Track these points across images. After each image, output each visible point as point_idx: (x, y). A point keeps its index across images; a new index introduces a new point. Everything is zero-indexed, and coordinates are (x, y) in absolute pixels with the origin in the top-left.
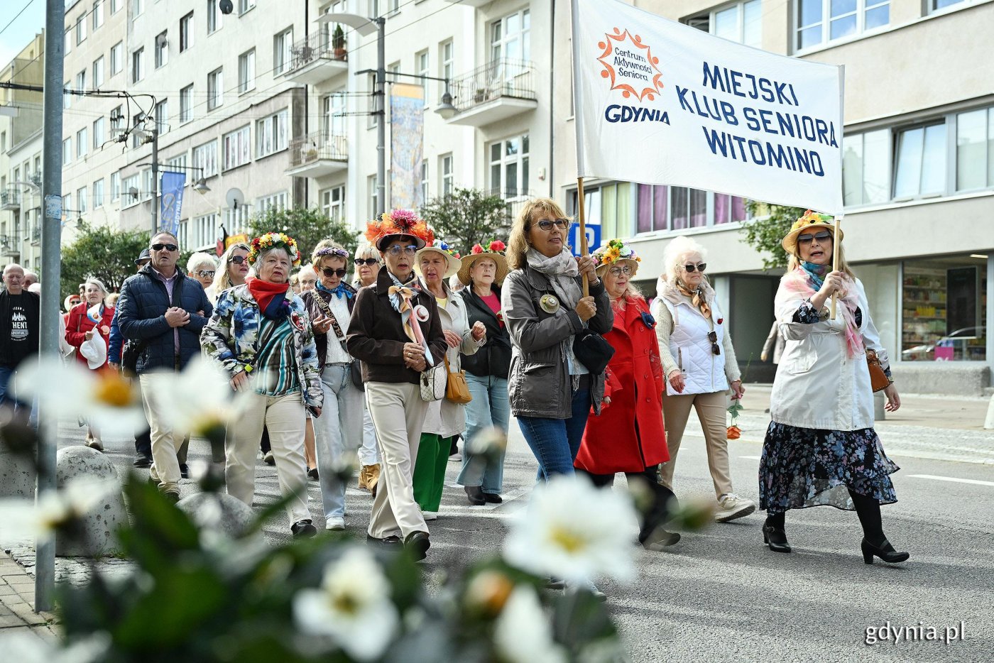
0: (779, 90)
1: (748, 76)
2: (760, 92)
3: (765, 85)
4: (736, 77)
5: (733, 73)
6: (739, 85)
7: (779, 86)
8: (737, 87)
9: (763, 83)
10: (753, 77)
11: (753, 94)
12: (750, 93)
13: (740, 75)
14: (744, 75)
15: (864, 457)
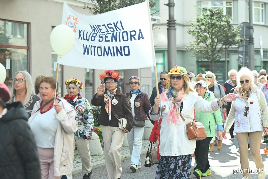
0: (116, 26)
1: (103, 25)
2: (109, 30)
3: (110, 26)
4: (99, 27)
5: (98, 26)
6: (101, 29)
7: (115, 24)
8: (101, 30)
9: (109, 25)
10: (104, 25)
11: (107, 31)
12: (106, 31)
13: (100, 26)
14: (101, 26)
15: (173, 168)
